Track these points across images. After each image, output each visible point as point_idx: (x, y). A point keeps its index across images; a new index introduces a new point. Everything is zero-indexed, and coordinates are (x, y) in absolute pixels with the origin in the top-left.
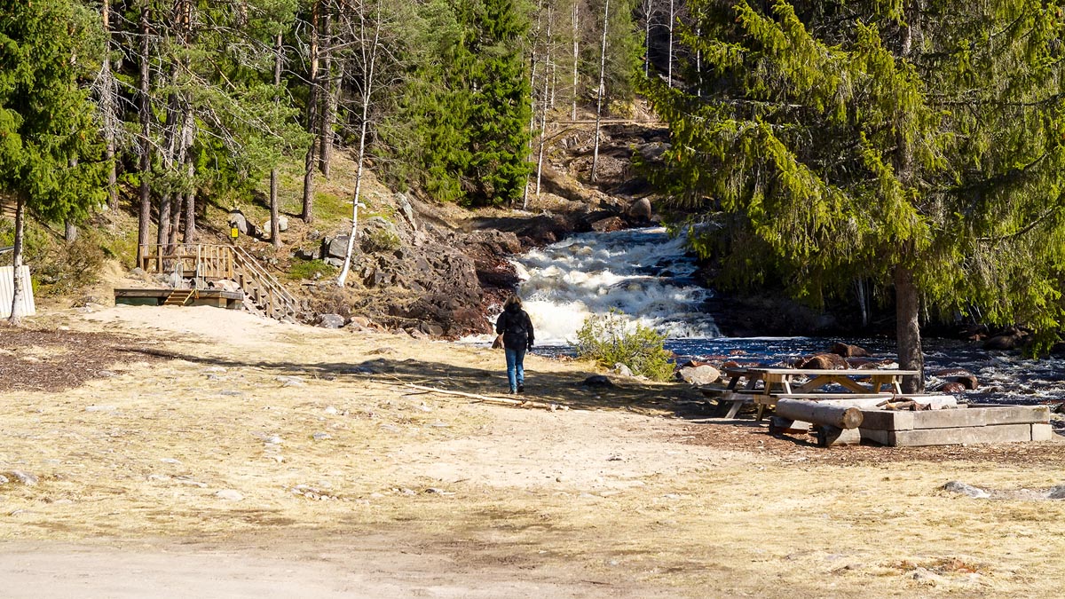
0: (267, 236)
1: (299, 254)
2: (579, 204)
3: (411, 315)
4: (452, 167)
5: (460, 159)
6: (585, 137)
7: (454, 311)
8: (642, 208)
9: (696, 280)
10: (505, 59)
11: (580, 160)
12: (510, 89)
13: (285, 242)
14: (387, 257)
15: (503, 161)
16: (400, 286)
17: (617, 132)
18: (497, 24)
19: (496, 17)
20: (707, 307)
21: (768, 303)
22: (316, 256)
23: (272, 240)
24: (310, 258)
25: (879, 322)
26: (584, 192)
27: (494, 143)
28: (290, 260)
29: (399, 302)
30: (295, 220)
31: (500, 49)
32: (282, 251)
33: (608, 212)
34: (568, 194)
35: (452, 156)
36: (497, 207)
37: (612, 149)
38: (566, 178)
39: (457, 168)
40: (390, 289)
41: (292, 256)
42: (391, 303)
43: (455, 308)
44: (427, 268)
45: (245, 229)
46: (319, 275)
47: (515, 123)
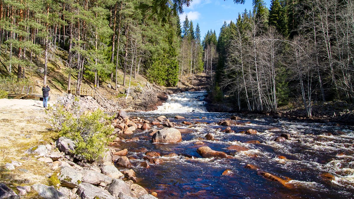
0: (115, 89)
1: (121, 93)
2: (188, 87)
3: (139, 106)
4: (163, 79)
5: (165, 78)
6: (191, 77)
7: (149, 105)
8: (199, 88)
9: (204, 100)
10: (174, 60)
11: (190, 81)
12: (174, 65)
13: (119, 90)
14: (138, 93)
15: (173, 78)
16: (139, 99)
17: (197, 76)
18: (172, 54)
19: (172, 52)
20: (205, 106)
21: (218, 105)
22: (124, 93)
23: (115, 90)
24: (123, 93)
25: (243, 110)
26: (190, 85)
27: (171, 75)
28: (118, 94)
29: (137, 103)
30: (122, 86)
31: (173, 58)
32: (117, 91)
33: (192, 88)
34: (187, 86)
35: (163, 77)
36: (172, 87)
37: (196, 79)
38: (187, 83)
39: (164, 79)
40: (137, 100)
41: (119, 93)
42: (135, 103)
43: (149, 104)
44: (147, 96)
45: (111, 87)
46: (123, 97)
47: (175, 72)
